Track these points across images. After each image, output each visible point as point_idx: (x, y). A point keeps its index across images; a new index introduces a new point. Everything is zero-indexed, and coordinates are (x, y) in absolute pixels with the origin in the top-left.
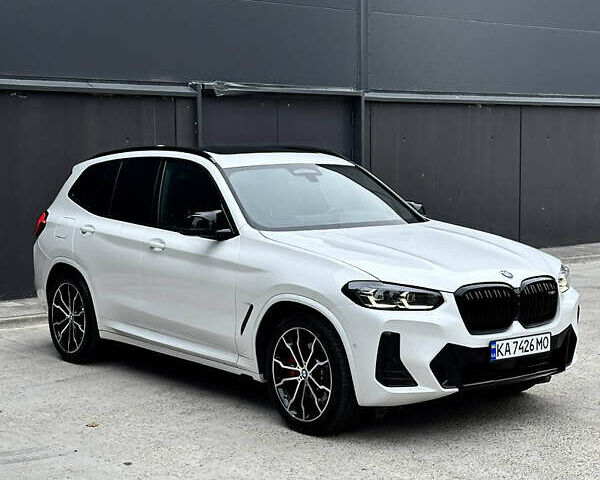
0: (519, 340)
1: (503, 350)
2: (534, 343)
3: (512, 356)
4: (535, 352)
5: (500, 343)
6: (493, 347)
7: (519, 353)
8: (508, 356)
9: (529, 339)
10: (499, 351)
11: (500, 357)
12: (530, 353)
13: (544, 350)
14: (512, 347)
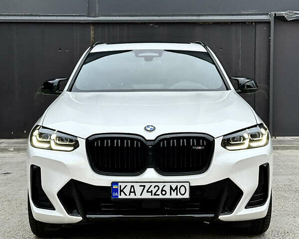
0: (147, 185)
1: (127, 191)
2: (167, 189)
3: (138, 196)
4: (168, 196)
5: (123, 185)
6: (114, 187)
7: (146, 196)
8: (132, 196)
9: (161, 185)
10: (122, 191)
11: (123, 196)
12: (161, 197)
13: (179, 196)
14: (138, 190)
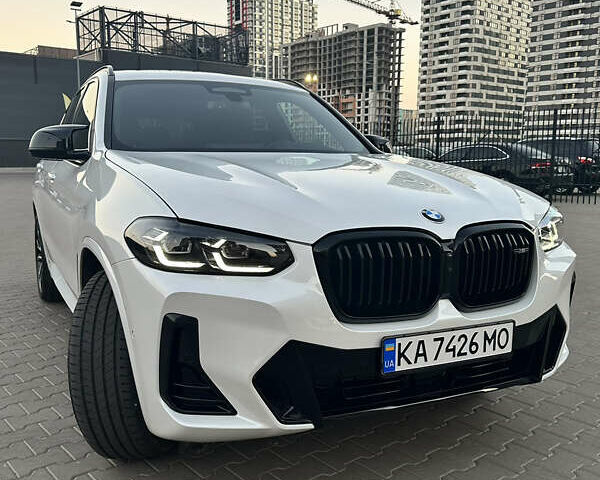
0: (447, 336)
1: (411, 354)
2: (479, 340)
3: (431, 363)
6: (387, 349)
7: (446, 359)
8: (421, 364)
9: (469, 333)
10: (401, 355)
11: (404, 366)
12: (470, 357)
13: (499, 351)
14: (431, 347)
